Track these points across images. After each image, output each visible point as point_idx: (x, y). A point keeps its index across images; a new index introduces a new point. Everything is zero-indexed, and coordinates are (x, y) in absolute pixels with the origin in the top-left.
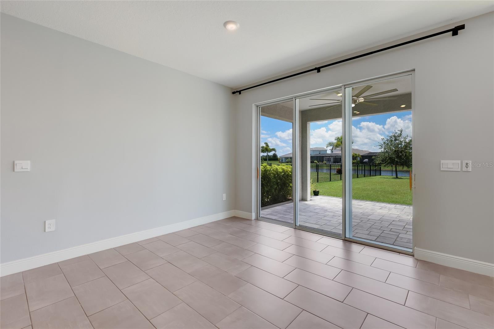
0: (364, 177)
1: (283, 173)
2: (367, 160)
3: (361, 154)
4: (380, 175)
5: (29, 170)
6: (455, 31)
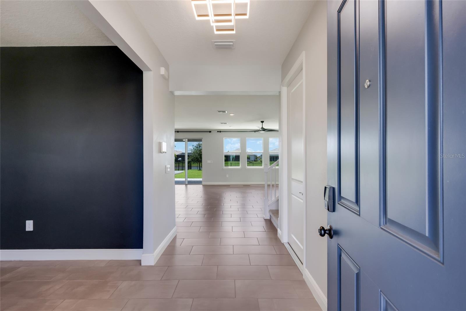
2: (181, 159)
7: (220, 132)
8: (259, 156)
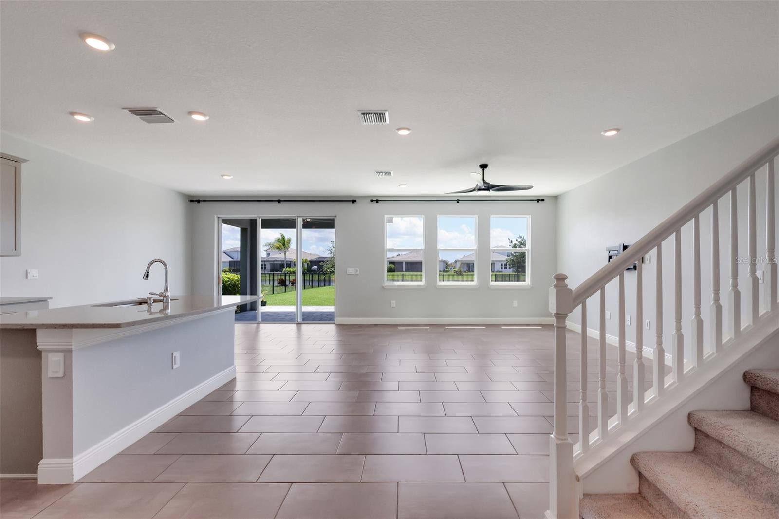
0: (312, 287)
1: (229, 282)
2: (316, 266)
3: (309, 259)
4: (330, 285)
5: (37, 278)
6: (354, 201)
7: (377, 201)
8: (452, 264)
